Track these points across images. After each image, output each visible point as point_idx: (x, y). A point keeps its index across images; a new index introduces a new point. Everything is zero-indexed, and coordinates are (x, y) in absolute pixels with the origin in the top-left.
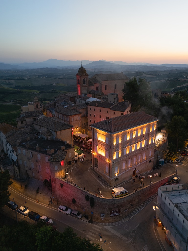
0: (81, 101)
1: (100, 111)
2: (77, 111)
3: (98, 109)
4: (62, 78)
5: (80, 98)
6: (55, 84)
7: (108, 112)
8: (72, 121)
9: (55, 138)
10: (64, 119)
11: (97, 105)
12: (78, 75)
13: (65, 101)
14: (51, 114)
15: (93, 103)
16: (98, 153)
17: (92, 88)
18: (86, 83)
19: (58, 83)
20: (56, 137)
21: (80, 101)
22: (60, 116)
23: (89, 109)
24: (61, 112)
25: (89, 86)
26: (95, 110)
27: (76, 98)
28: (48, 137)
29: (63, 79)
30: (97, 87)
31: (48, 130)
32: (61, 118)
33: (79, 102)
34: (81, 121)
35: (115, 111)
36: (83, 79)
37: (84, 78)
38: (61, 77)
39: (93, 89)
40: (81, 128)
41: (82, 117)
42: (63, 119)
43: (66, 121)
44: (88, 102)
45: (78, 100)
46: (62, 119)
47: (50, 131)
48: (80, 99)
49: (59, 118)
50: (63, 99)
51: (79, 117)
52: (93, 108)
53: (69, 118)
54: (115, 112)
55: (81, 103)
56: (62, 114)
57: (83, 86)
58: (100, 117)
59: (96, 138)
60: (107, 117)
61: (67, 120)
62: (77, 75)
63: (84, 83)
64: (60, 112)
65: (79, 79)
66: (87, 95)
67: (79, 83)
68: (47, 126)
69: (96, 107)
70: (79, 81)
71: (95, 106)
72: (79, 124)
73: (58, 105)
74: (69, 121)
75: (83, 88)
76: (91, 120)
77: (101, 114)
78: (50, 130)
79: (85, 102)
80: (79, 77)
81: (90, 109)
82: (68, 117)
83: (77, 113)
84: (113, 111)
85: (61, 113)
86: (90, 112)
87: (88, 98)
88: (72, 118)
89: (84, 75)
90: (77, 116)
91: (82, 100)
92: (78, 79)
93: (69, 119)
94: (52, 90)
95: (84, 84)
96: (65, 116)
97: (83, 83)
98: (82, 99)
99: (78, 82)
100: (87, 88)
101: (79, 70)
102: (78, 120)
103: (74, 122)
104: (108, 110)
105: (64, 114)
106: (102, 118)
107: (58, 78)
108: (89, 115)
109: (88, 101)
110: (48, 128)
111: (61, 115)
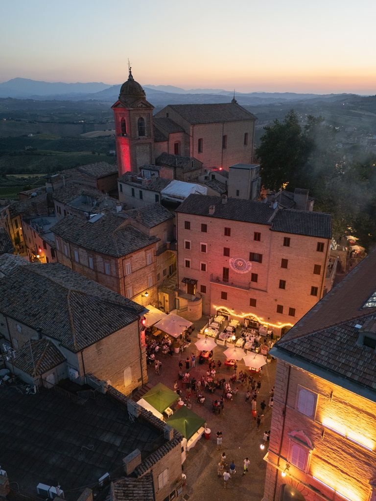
0: (141, 192)
1: (227, 232)
2: (138, 232)
3: (217, 225)
4: (46, 122)
5: (136, 184)
6: (32, 135)
7: (257, 237)
8: (128, 271)
9: (77, 375)
10: (95, 266)
11: (212, 212)
12: (120, 106)
13: (84, 195)
14: (41, 241)
15: (195, 204)
16: (310, 473)
17: (164, 147)
18: (146, 132)
19: (38, 133)
20: (81, 371)
21: (137, 191)
22: (76, 253)
23: (181, 226)
24: (81, 241)
25: (156, 141)
26: (204, 228)
27: (119, 183)
28: (43, 376)
29: (49, 122)
30: (175, 144)
31: (41, 338)
32: (82, 262)
33: (133, 195)
34: (155, 267)
35: (288, 236)
36: (137, 118)
37: (142, 116)
38: (44, 120)
39: (166, 151)
40: (155, 289)
41: (158, 253)
42: (91, 266)
43: (105, 274)
44: (167, 197)
45: (127, 189)
46: (87, 265)
47: (50, 342)
48: (136, 186)
49: (74, 261)
50: (76, 185)
51: (148, 255)
52: (196, 221)
53: (116, 264)
54: (289, 239)
55: (141, 197)
56: (87, 250)
57: (139, 141)
58: (227, 252)
59: (301, 409)
60: (254, 253)
61: (108, 272)
62: (115, 106)
63: (142, 133)
64: (78, 243)
65: (123, 120)
66: (159, 172)
67: (124, 131)
68: (34, 315)
69: (210, 219)
70: (124, 125)
71: (205, 214)
72: (150, 278)
73: (63, 208)
74: (117, 274)
75: (138, 148)
76: (188, 263)
77: (229, 242)
78: (48, 338)
79: (157, 196)
80: (123, 112)
81: (187, 225)
82: (113, 261)
83: (141, 244)
84: (281, 236)
85: (80, 246)
86: (183, 236)
87: (166, 183)
88: (127, 264)
89: (140, 105)
90: (142, 254)
91: (144, 192)
92: (120, 119)
93: (117, 269)
94: (26, 148)
95: (140, 135)
96: (99, 259)
97: (137, 132)
98: (145, 187)
99: (122, 129)
100: (150, 148)
101: (122, 90)
102: (146, 266)
103: (134, 274)
104: (262, 229)
105: (94, 251)
106: (234, 258)
107: (39, 122)
108: (181, 245)
109: (168, 195)
110: (40, 331)
111: (83, 253)
